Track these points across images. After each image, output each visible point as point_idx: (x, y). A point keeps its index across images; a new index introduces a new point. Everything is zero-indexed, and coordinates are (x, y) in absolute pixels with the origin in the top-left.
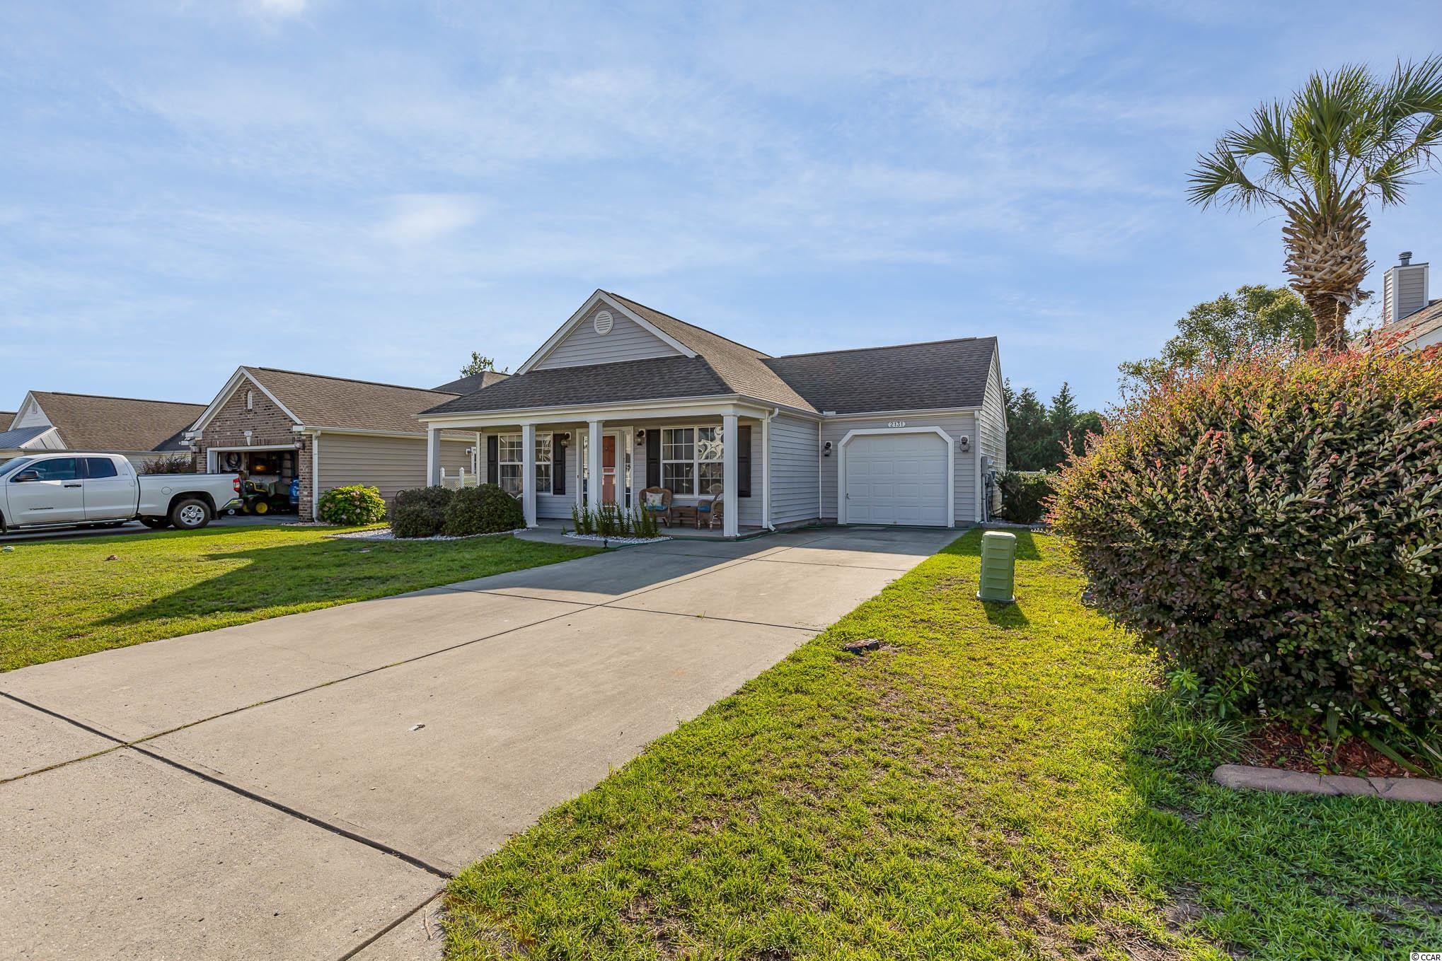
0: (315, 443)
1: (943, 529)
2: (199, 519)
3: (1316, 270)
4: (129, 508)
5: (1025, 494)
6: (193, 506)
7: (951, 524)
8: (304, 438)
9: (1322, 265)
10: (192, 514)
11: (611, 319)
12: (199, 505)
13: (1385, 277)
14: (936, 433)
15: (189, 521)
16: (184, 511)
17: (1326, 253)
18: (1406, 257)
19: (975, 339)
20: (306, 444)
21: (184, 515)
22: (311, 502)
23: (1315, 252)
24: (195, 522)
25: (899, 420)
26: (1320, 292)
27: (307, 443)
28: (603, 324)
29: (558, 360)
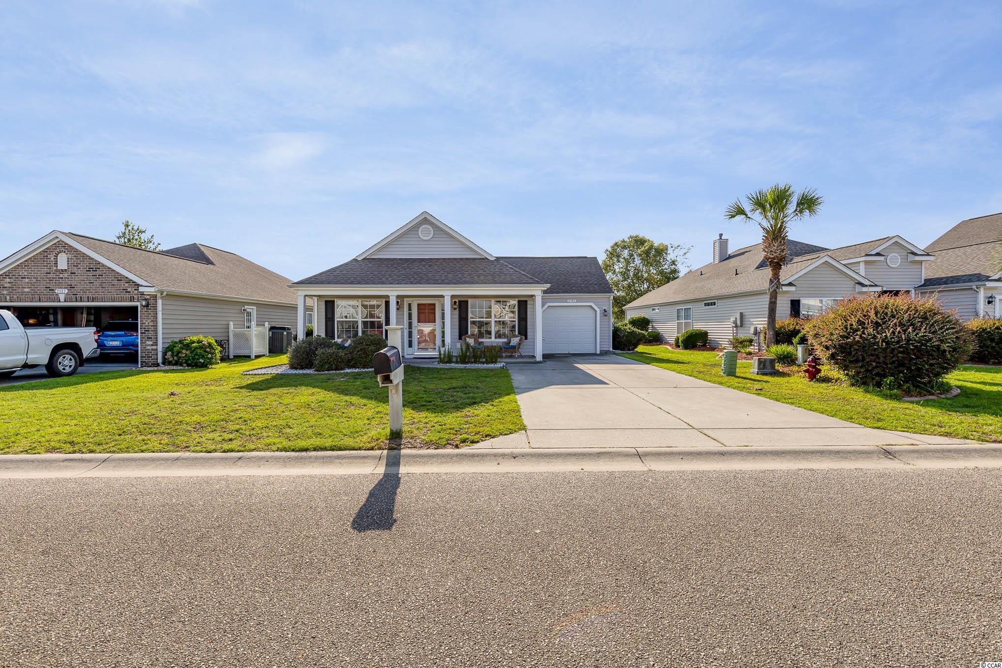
0: (160, 302)
1: (595, 354)
2: (70, 366)
3: (775, 253)
4: (20, 359)
5: (627, 336)
6: (67, 356)
7: (598, 352)
8: (148, 297)
9: (776, 251)
10: (66, 362)
11: (432, 231)
12: (71, 354)
13: (714, 243)
14: (591, 306)
15: (64, 369)
16: (60, 360)
17: (778, 247)
18: (721, 235)
19: (586, 257)
20: (150, 303)
21: (60, 363)
22: (157, 350)
23: (774, 246)
24: (68, 370)
25: (573, 299)
26: (776, 261)
27: (152, 302)
28: (426, 234)
29: (388, 253)
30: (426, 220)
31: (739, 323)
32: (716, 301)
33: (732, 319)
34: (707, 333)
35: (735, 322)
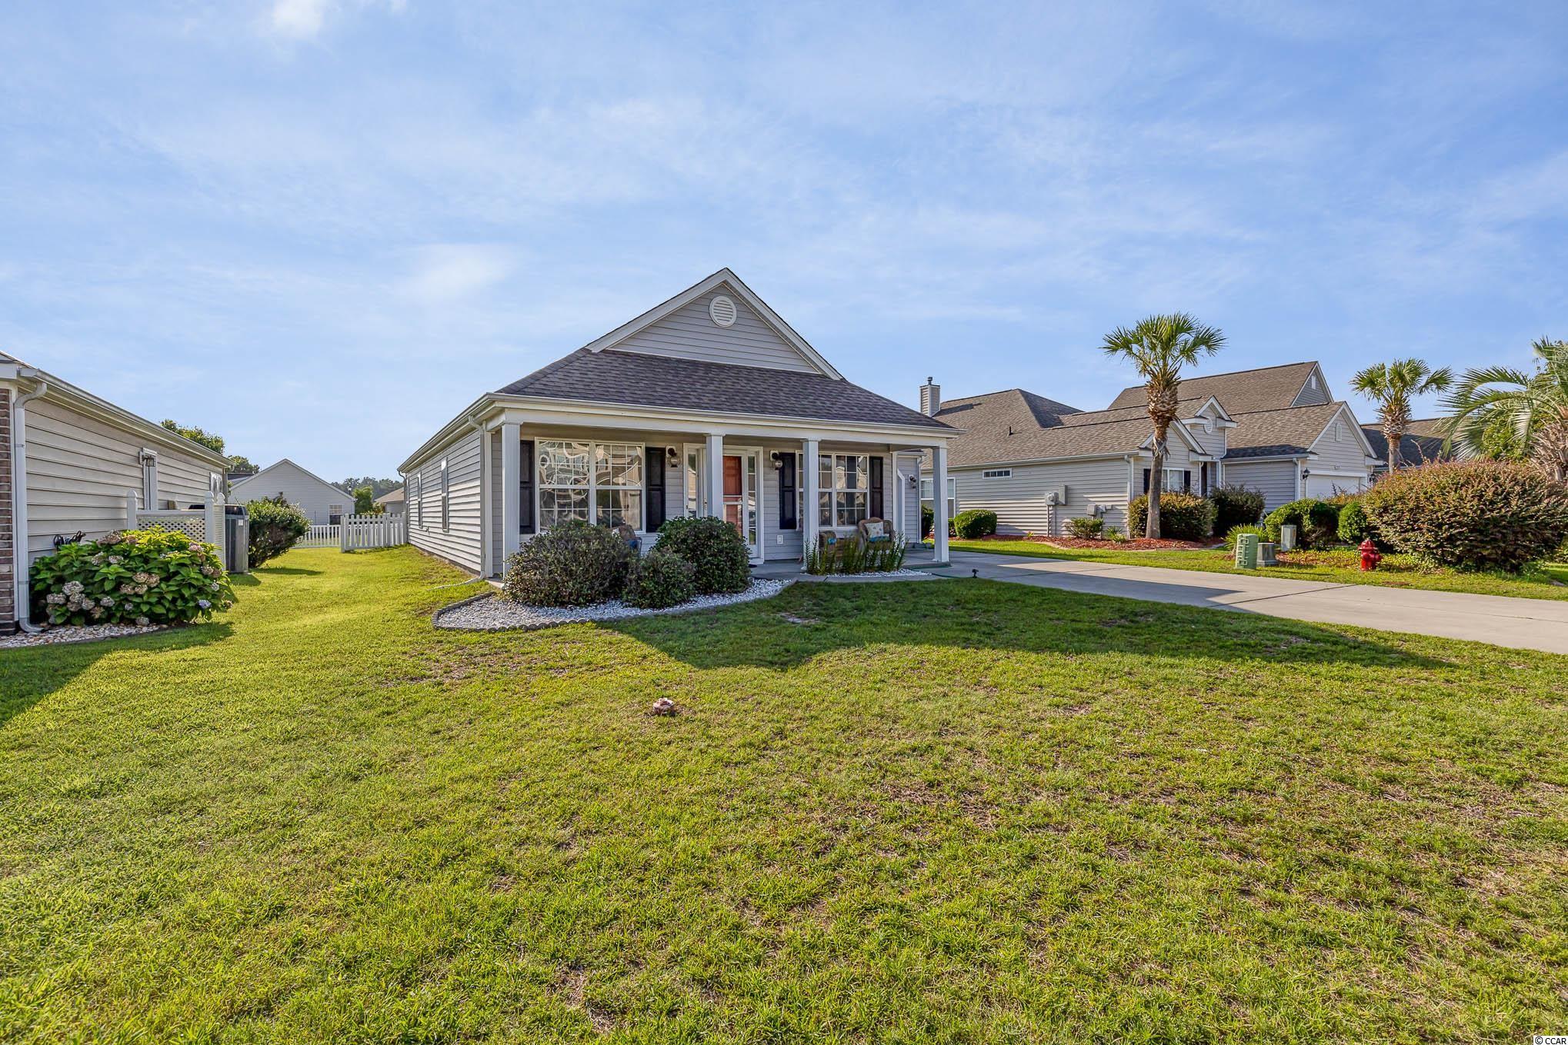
0: (18, 416)
11: (736, 309)
22: (5, 575)
28: (723, 313)
29: (651, 344)
30: (726, 285)
31: (1062, 499)
32: (1010, 469)
33: (1049, 495)
34: (996, 515)
35: (1055, 499)
